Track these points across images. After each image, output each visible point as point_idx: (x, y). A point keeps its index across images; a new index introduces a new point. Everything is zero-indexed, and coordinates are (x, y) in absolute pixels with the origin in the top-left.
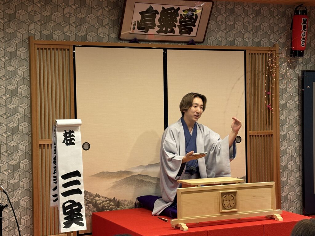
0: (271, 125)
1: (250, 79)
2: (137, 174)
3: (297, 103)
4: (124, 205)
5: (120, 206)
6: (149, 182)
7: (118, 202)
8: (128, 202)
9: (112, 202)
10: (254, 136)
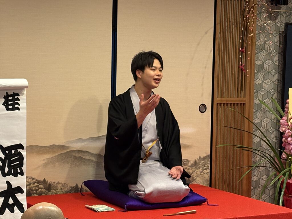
0: (243, 91)
1: (220, 33)
2: (74, 150)
3: (277, 64)
4: (57, 189)
5: (51, 189)
6: (90, 159)
7: (50, 185)
8: (63, 185)
9: (41, 184)
10: (222, 104)
